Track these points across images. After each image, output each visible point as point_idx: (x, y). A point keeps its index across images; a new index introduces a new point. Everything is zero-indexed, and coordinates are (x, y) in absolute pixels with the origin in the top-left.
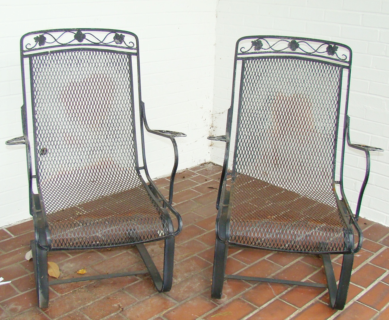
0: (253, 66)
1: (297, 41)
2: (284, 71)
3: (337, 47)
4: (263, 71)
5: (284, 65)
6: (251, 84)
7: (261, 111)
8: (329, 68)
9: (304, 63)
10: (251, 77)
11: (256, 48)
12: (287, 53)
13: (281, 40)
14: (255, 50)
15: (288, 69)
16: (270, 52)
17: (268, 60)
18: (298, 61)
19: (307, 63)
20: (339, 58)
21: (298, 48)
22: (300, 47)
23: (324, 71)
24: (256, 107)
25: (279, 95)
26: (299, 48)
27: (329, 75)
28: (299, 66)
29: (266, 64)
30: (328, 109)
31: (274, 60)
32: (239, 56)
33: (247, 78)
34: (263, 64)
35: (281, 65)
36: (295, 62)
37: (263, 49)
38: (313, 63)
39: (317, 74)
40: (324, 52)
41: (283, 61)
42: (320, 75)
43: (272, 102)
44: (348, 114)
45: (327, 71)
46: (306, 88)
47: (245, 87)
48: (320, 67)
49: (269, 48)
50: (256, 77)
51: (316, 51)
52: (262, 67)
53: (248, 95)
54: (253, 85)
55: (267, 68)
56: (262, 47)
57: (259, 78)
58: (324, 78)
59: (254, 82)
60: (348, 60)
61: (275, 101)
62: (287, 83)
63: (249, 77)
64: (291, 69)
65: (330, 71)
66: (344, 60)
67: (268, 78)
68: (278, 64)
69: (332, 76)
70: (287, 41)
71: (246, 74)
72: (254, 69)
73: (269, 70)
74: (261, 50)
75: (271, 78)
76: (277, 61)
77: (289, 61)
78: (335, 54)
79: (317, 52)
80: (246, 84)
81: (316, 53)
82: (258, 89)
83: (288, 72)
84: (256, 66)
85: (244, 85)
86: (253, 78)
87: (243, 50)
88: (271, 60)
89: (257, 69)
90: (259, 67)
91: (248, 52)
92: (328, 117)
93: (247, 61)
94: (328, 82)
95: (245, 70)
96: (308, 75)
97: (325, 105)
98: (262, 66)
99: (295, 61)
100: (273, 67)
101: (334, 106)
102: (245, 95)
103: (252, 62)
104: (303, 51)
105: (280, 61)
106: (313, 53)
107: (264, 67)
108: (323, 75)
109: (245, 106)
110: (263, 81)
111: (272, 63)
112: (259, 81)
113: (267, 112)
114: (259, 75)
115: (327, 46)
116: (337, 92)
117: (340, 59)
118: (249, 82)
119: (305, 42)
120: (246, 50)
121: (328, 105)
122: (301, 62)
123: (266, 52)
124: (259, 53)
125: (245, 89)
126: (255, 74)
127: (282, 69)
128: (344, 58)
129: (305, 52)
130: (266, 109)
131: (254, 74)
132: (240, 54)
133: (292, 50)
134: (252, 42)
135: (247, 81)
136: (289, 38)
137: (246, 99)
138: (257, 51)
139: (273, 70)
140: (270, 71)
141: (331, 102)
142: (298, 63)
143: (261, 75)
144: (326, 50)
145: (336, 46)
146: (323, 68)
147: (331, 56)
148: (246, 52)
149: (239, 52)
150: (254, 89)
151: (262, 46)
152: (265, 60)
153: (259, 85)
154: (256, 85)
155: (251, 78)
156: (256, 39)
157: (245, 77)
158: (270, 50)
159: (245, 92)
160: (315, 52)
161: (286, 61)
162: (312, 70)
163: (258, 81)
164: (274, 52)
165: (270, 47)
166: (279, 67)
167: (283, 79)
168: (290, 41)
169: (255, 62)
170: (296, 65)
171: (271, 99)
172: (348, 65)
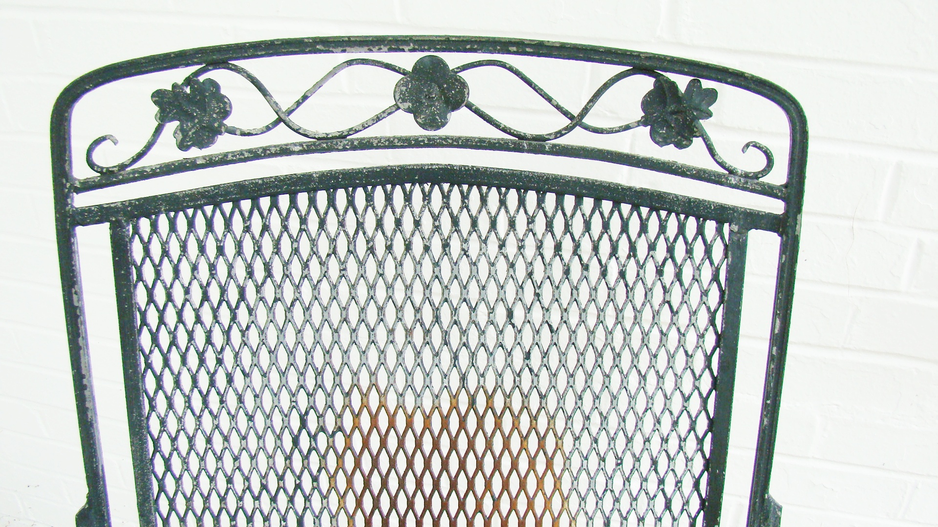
0: (184, 248)
1: (453, 60)
2: (380, 264)
3: (712, 95)
4: (250, 274)
5: (379, 225)
6: (193, 360)
7: (274, 499)
8: (663, 229)
9: (503, 203)
10: (180, 314)
11: (185, 136)
12: (390, 144)
13: (350, 63)
14: (182, 146)
15: (408, 247)
16: (284, 151)
17: (274, 205)
18: (465, 197)
19: (522, 202)
20: (722, 165)
21: (464, 110)
22: (472, 99)
23: (633, 248)
24: (238, 479)
25: (365, 405)
26: (470, 106)
27: (660, 272)
28: (474, 223)
29: (266, 228)
30: (654, 463)
31: (312, 202)
32: (81, 201)
33: (162, 321)
34: (247, 229)
35: (360, 225)
36: (446, 205)
37: (232, 131)
38: (559, 204)
39: (585, 267)
40: (627, 128)
41: (369, 199)
42: (604, 273)
43: (331, 446)
44: (775, 491)
45: (652, 247)
46: (528, 356)
47: (159, 379)
48: (606, 226)
49: (276, 123)
50: (215, 311)
51: (576, 121)
52: (239, 252)
53: (180, 419)
54: (202, 361)
55: (277, 250)
56: (229, 122)
57: (234, 318)
58: (629, 290)
59: (209, 341)
60: (779, 176)
61: (348, 438)
62: (409, 332)
63: (171, 316)
64: (427, 249)
65: (670, 250)
66: (756, 176)
67: (289, 310)
68: (342, 224)
69: (678, 276)
70: (388, 67)
71: (151, 300)
72: (195, 268)
73: (286, 264)
74: (224, 144)
75: (307, 309)
76: (332, 203)
77: (408, 198)
78: (697, 142)
79: (587, 128)
80: (157, 360)
81: (578, 138)
82: (238, 377)
83: (408, 264)
84: (202, 249)
85: (149, 366)
86: (198, 320)
87: (105, 156)
88: (293, 204)
89: (212, 267)
90: (221, 251)
91: (136, 166)
92: (660, 502)
93: (145, 224)
94: (656, 314)
95: (140, 278)
96: (530, 275)
97: (638, 441)
98: (239, 245)
99: (446, 197)
100: (313, 242)
101: (691, 445)
102: (163, 423)
103: (173, 228)
104: (496, 125)
105: (351, 203)
106: (559, 134)
107: (258, 251)
108: (622, 275)
109: (178, 480)
110: (262, 332)
111: (303, 221)
112: (236, 337)
113: (307, 499)
114: (233, 295)
115: (645, 84)
116: (708, 366)
117: (731, 172)
118: (173, 343)
119: (503, 65)
120: (125, 158)
121: (656, 441)
122: (484, 200)
123: (255, 155)
124: (211, 163)
125: (160, 386)
126: (206, 298)
127: (371, 250)
128: (754, 162)
129: (505, 130)
130: (298, 486)
131: (196, 294)
132: (87, 186)
133: (423, 126)
134: (159, 97)
135: (164, 339)
136: (396, 44)
137: (174, 440)
138: (194, 153)
139: (314, 264)
140: (296, 269)
141: (675, 423)
142: (465, 206)
143: (242, 296)
144: (639, 114)
145: (706, 84)
146: (625, 229)
147: (669, 153)
148: (123, 167)
149: (80, 171)
150: (212, 383)
151: (226, 114)
152: (256, 206)
153: (237, 355)
154: (220, 362)
155: (180, 320)
156: (179, 75)
157: (144, 322)
158: (282, 136)
159: (161, 402)
160: (569, 129)
161: (389, 199)
162: (558, 247)
163: (227, 333)
164: (307, 150)
165: (279, 120)
166: (352, 241)
167: (381, 309)
168: (407, 60)
169: (191, 224)
170: (455, 222)
171: (322, 429)
172: (777, 207)
